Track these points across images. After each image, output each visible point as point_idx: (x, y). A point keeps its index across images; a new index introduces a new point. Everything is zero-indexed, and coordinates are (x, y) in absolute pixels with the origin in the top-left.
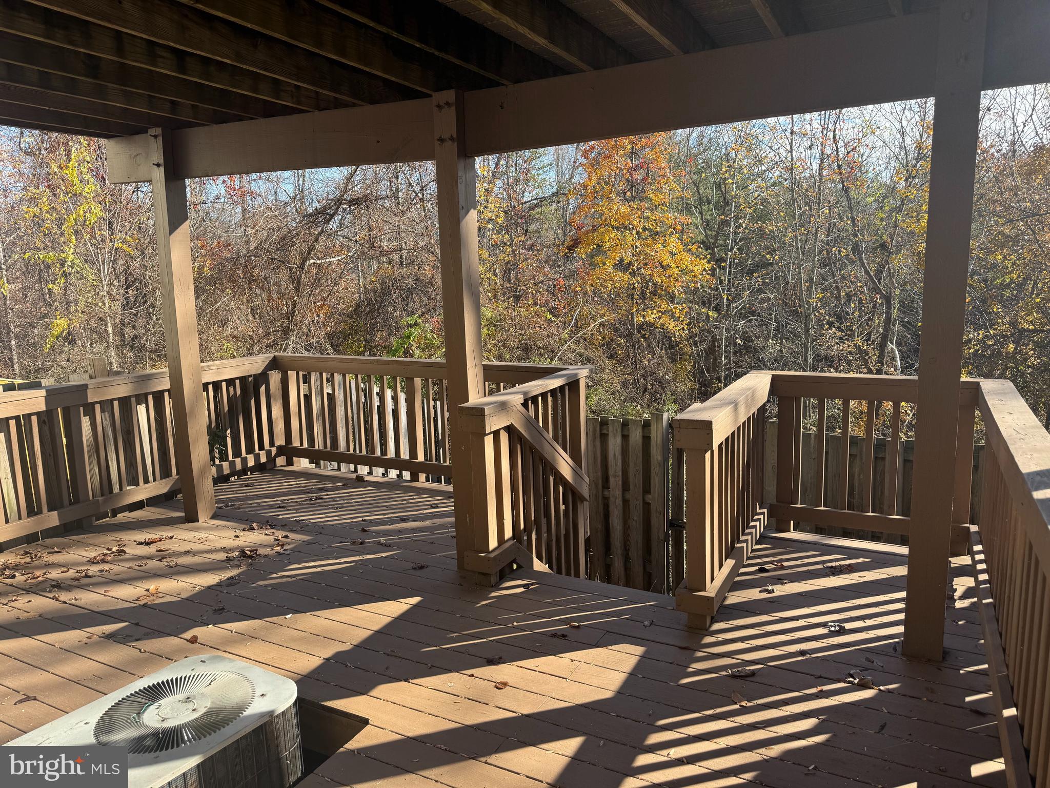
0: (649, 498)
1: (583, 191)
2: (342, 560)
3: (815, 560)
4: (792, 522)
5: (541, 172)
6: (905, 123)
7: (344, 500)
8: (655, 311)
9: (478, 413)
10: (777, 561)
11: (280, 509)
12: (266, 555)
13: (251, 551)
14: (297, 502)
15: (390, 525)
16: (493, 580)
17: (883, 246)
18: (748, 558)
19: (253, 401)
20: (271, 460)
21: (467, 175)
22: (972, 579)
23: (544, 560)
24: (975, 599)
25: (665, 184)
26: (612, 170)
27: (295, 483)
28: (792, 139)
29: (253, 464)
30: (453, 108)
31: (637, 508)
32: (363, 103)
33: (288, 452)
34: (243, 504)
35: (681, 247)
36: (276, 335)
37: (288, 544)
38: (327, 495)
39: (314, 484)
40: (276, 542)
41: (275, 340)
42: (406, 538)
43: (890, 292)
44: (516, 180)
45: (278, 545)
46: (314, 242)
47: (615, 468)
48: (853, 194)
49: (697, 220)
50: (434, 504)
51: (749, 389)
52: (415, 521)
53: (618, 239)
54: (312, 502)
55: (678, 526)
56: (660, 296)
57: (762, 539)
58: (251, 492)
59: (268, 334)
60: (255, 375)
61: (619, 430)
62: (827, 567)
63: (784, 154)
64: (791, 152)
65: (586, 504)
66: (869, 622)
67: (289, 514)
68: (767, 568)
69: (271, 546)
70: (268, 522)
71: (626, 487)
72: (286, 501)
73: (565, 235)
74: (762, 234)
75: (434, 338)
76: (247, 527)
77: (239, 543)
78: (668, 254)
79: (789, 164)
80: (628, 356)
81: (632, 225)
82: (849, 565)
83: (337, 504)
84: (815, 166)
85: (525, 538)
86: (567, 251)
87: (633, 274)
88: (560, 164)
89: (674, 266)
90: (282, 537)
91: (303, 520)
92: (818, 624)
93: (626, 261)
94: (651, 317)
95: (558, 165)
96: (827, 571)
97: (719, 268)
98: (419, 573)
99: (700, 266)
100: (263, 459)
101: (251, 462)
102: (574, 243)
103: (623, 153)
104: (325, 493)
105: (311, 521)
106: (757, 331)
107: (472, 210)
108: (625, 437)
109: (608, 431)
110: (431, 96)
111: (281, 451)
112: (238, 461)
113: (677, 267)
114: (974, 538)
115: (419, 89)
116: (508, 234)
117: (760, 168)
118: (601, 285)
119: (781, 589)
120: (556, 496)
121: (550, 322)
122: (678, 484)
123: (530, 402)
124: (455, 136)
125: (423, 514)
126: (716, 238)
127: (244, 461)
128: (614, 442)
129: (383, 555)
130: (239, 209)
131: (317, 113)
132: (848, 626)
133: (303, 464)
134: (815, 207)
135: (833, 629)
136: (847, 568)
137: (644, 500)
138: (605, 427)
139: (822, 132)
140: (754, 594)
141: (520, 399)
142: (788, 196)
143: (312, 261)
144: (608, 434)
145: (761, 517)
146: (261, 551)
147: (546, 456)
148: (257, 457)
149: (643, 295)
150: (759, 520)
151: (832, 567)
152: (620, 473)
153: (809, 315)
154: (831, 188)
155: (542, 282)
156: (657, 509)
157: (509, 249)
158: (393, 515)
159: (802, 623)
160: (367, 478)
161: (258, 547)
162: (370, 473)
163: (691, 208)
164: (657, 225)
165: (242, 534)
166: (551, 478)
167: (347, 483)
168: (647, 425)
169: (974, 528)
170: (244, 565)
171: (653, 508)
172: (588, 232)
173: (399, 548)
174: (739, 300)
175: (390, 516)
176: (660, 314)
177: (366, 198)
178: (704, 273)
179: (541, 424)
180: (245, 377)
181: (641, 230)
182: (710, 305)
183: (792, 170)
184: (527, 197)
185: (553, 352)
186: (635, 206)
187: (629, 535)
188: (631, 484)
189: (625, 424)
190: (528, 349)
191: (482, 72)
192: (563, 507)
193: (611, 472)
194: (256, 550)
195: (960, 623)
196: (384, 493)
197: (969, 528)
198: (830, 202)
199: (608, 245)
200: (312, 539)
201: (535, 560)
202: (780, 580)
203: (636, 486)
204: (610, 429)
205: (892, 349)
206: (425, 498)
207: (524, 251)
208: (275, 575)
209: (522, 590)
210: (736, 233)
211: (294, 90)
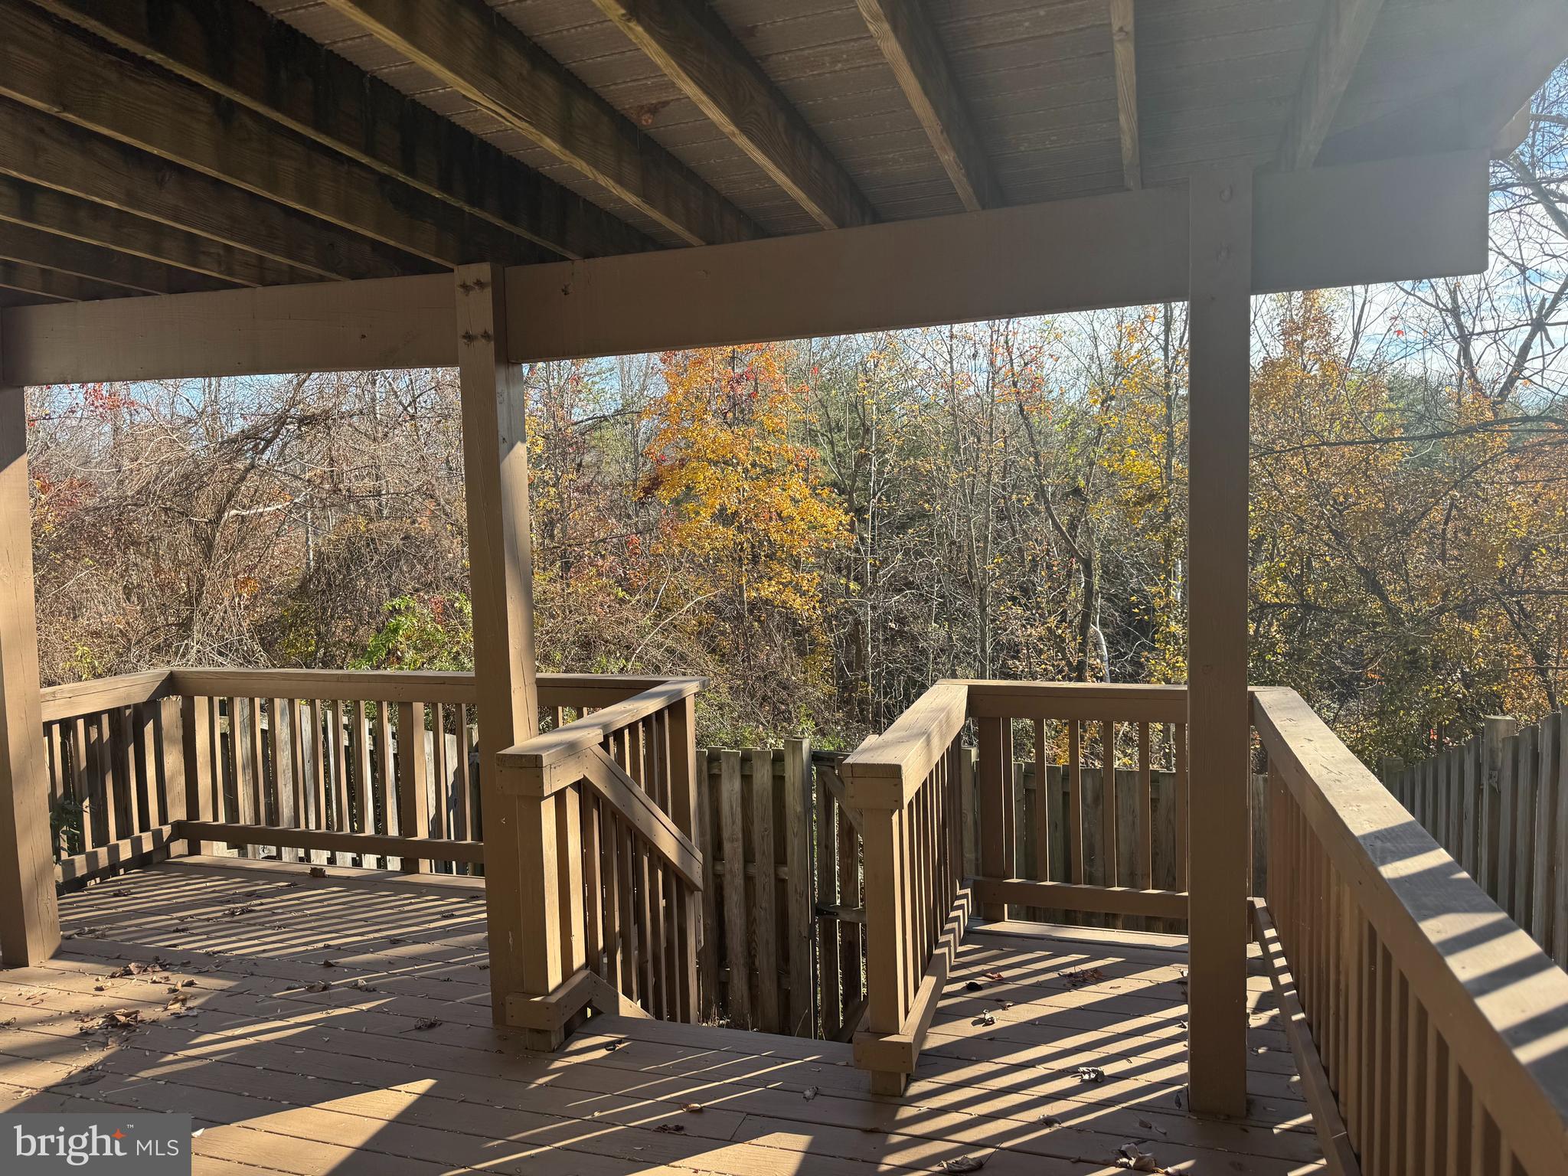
0: (784, 871)
1: (662, 409)
2: (292, 1021)
3: (1045, 965)
4: (1006, 905)
5: (597, 379)
6: (1097, 325)
7: (291, 912)
8: (773, 583)
9: (532, 764)
10: (993, 971)
11: (178, 934)
12: (154, 1021)
13: (126, 1015)
14: (208, 920)
15: (372, 952)
16: (555, 1040)
17: (1077, 491)
18: (953, 969)
19: (131, 749)
20: (163, 847)
21: (511, 391)
22: (1267, 980)
23: (635, 996)
24: (1276, 1011)
25: (781, 403)
26: (706, 381)
27: (204, 885)
28: (951, 345)
29: (129, 855)
30: (489, 291)
31: (767, 889)
32: (339, 277)
33: (193, 832)
34: (111, 929)
35: (807, 491)
36: (169, 631)
37: (194, 996)
38: (262, 904)
39: (235, 885)
40: (173, 996)
41: (166, 640)
42: (402, 974)
43: (1090, 553)
44: (561, 391)
45: (176, 1001)
46: (237, 483)
47: (732, 827)
48: (1035, 419)
49: (825, 452)
50: (448, 911)
51: (942, 710)
52: (415, 943)
53: (718, 479)
54: (236, 918)
55: (829, 913)
56: (781, 562)
57: (969, 935)
58: (123, 905)
59: (153, 631)
60: (136, 706)
61: (738, 768)
62: (1065, 976)
63: (942, 365)
64: (951, 362)
65: (698, 895)
66: (1137, 1061)
67: (194, 941)
68: (979, 983)
69: (163, 1003)
70: (157, 959)
71: (748, 858)
72: (189, 919)
73: (636, 470)
74: (915, 474)
75: (438, 630)
76: (119, 970)
77: (104, 1000)
78: (788, 501)
79: (948, 379)
80: (737, 648)
81: (736, 459)
82: (1095, 970)
83: (279, 920)
84: (982, 379)
85: (605, 960)
86: (642, 494)
87: (740, 529)
88: (626, 369)
89: (798, 518)
90: (183, 986)
91: (219, 952)
92: (1063, 1070)
93: (729, 511)
94: (768, 590)
95: (622, 369)
96: (1065, 981)
97: (859, 520)
98: (425, 1035)
99: (835, 518)
100: (148, 846)
101: (126, 852)
102: (653, 484)
103: (720, 357)
104: (258, 902)
105: (235, 953)
106: (914, 608)
107: (519, 444)
108: (747, 779)
109: (720, 770)
110: (452, 270)
111: (180, 830)
112: (103, 852)
113: (803, 519)
114: (1263, 918)
115: (434, 260)
116: (550, 468)
117: (910, 383)
118: (694, 545)
119: (1002, 1017)
120: (653, 885)
121: (622, 601)
122: (827, 847)
123: (611, 740)
124: (491, 332)
125: (429, 929)
126: (853, 477)
127: (114, 851)
128: (731, 788)
129: (364, 1007)
130: (107, 428)
131: (260, 289)
132: (1108, 1070)
133: (217, 851)
134: (985, 438)
135: (1086, 1077)
136: (1093, 976)
137: (776, 875)
138: (716, 764)
139: (992, 336)
140: (964, 1029)
141: (596, 736)
142: (948, 421)
143: (233, 512)
144: (720, 775)
145: (964, 901)
146: (147, 1014)
147: (638, 824)
148: (137, 844)
149: (755, 559)
150: (961, 907)
151: (1071, 975)
152: (740, 836)
153: (985, 587)
154: (1006, 411)
155: (604, 541)
156: (796, 889)
157: (553, 491)
158: (377, 935)
159: (1040, 1071)
160: (330, 871)
161: (137, 1006)
162: (332, 861)
163: (816, 436)
164: (771, 459)
165: (109, 984)
166: (646, 859)
167: (296, 882)
168: (778, 758)
169: (1260, 903)
170: (113, 1042)
171: (790, 888)
172: (672, 468)
173: (390, 994)
174: (888, 565)
175: (371, 936)
176: (781, 586)
177: (326, 414)
178: (841, 528)
179: (628, 773)
180: (118, 709)
181: (749, 466)
182: (849, 573)
183: (953, 387)
184: (578, 415)
185: (628, 647)
186: (741, 433)
187: (754, 932)
188: (756, 851)
189: (746, 759)
190: (589, 644)
191: (536, 239)
192: (662, 903)
193: (726, 834)
194: (137, 1012)
195: (1260, 1051)
196: (359, 896)
197: (1253, 902)
198: (1004, 432)
199: (703, 487)
200: (236, 986)
201: (622, 998)
202: (999, 1002)
203: (764, 853)
204: (724, 766)
205: (1096, 632)
206: (430, 902)
207: (575, 494)
208: (171, 1057)
209: (603, 1052)
210: (880, 472)
211: (221, 252)
